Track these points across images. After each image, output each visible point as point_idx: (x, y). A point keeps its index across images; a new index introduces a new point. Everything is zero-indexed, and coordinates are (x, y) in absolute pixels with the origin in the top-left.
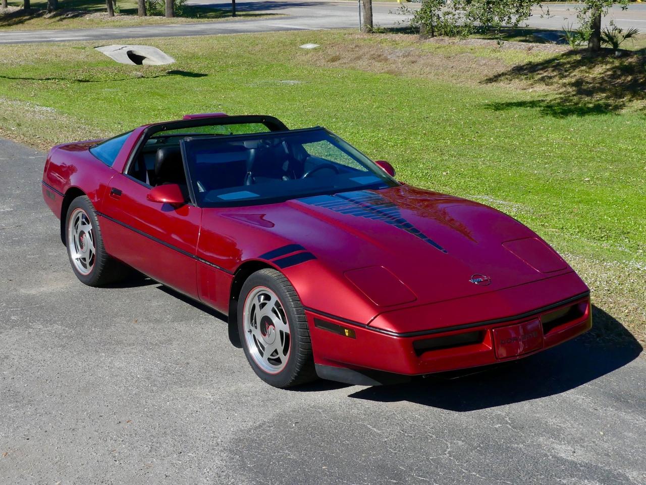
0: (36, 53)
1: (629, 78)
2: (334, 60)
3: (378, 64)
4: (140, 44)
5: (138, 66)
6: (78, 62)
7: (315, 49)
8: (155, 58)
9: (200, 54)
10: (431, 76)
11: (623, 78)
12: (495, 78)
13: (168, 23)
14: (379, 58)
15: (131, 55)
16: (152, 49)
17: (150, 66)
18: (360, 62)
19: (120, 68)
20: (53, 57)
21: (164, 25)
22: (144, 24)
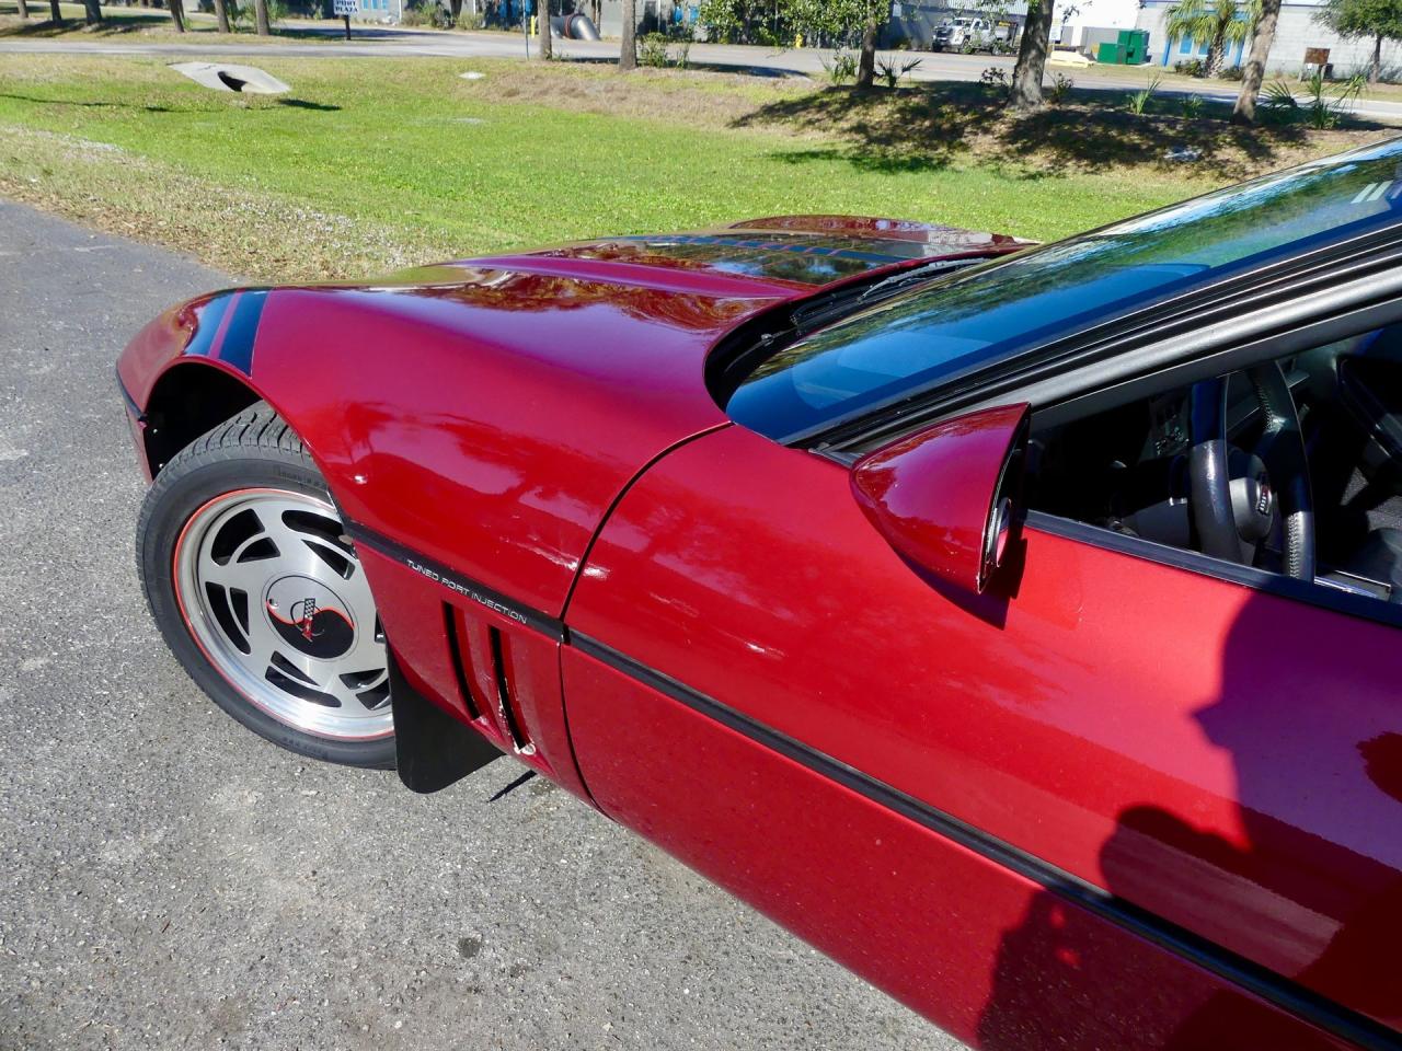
0: (75, 67)
1: (927, 123)
2: (511, 94)
3: (576, 101)
4: (235, 63)
5: (237, 93)
6: (144, 82)
7: (481, 80)
8: (261, 84)
9: (325, 80)
10: (655, 116)
11: (918, 122)
12: (743, 122)
13: (264, 43)
14: (571, 91)
15: (224, 78)
16: (254, 71)
17: (255, 94)
18: (548, 98)
19: (212, 95)
20: (105, 75)
21: (259, 44)
22: (230, 42)
